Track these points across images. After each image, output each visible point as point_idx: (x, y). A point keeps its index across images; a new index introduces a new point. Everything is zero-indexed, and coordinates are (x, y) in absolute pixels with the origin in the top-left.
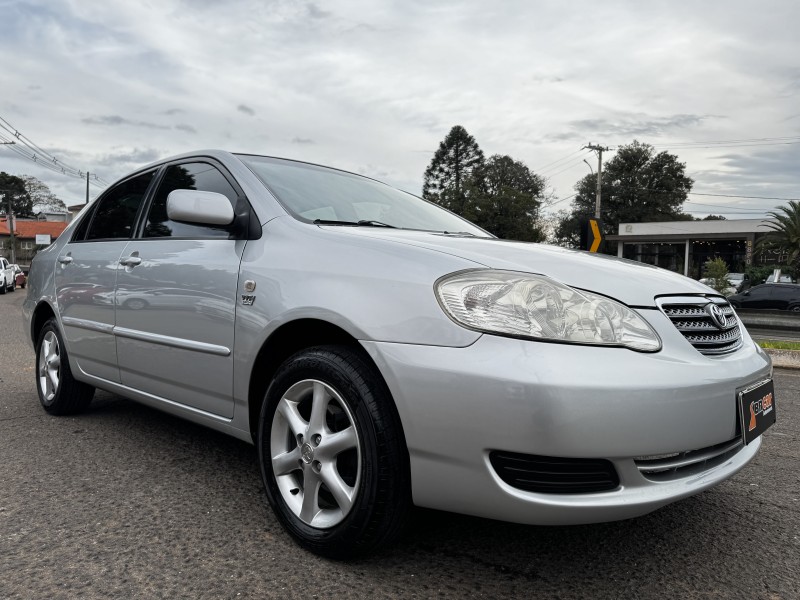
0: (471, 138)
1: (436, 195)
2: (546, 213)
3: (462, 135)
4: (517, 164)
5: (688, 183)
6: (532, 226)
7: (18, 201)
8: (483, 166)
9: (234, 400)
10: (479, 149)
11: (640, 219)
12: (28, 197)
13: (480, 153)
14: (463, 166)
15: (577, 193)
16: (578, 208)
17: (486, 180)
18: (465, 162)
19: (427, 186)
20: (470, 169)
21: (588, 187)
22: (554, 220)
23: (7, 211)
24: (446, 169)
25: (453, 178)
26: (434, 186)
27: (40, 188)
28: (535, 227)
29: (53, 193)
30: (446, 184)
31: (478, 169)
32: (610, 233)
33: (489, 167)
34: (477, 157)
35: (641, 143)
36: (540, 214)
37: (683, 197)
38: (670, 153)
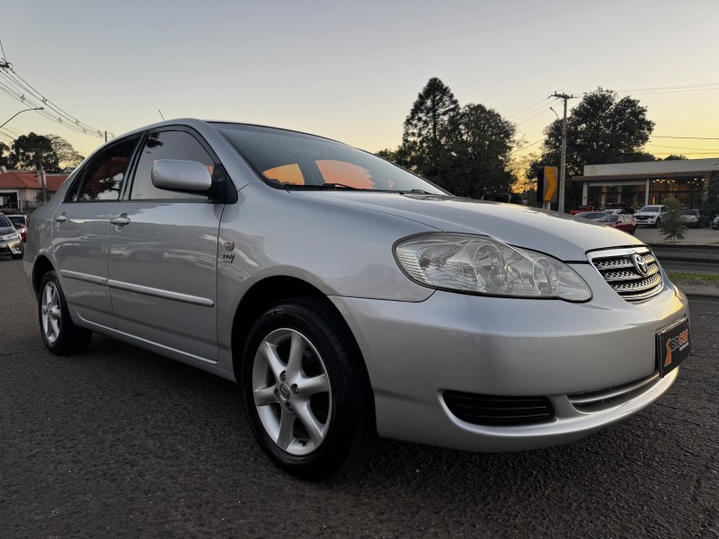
0: (446, 88)
1: (415, 143)
2: (517, 157)
3: (438, 85)
4: (489, 112)
5: (649, 126)
6: (503, 169)
7: (46, 158)
8: (458, 114)
9: (218, 345)
10: (455, 98)
11: (603, 161)
12: (55, 154)
13: (455, 102)
14: (439, 115)
15: (546, 137)
16: (547, 151)
17: (461, 127)
18: (441, 110)
19: (407, 134)
20: (446, 118)
21: (556, 131)
22: (525, 162)
23: (38, 168)
24: (424, 118)
25: (430, 126)
26: (413, 134)
27: (64, 145)
28: (507, 169)
29: (75, 150)
30: (424, 132)
31: (453, 117)
32: (576, 174)
33: (464, 114)
34: (452, 106)
35: (604, 90)
36: (512, 157)
37: (645, 139)
38: (632, 98)
